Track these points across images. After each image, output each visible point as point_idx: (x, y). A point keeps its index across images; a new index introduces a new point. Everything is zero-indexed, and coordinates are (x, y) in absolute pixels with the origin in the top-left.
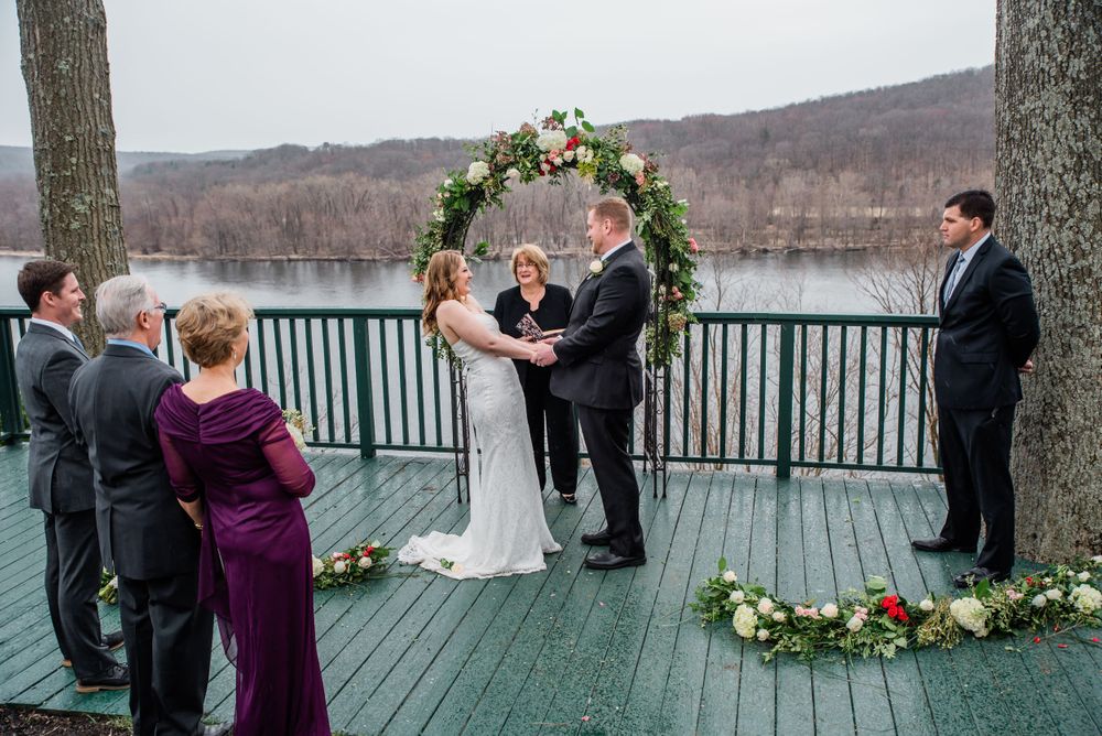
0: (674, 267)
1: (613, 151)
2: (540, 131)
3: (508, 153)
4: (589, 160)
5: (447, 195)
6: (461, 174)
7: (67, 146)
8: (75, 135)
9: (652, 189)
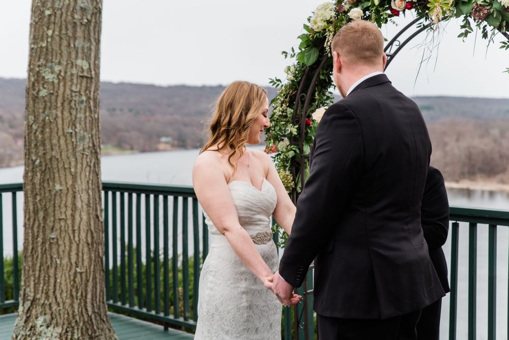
7: (46, 20)
8: (53, 10)
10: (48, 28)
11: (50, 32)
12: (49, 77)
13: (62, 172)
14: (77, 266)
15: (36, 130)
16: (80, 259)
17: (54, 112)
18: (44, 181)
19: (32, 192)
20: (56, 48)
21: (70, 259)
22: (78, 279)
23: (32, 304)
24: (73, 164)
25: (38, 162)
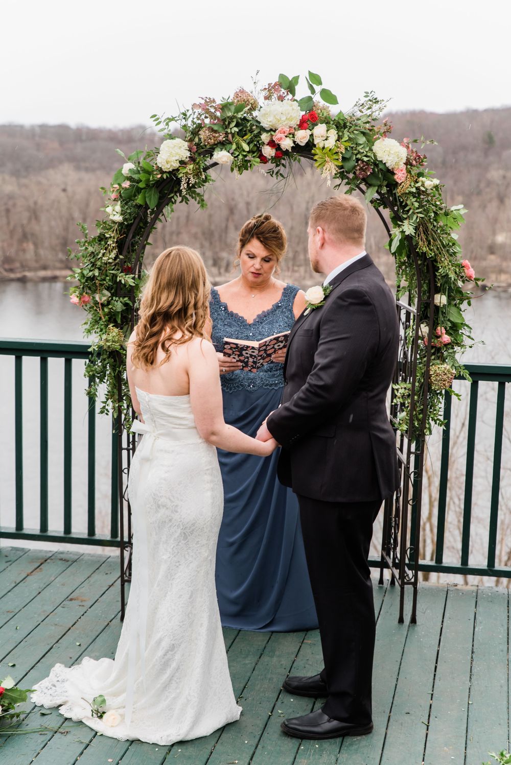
0: (441, 299)
1: (364, 134)
2: (261, 101)
3: (216, 128)
4: (331, 143)
5: (126, 184)
6: (149, 155)
9: (418, 188)
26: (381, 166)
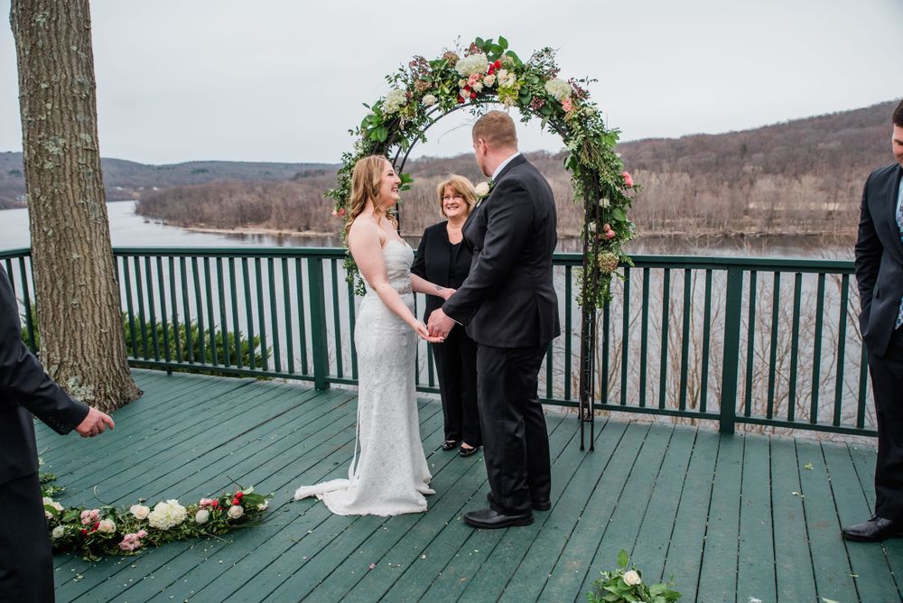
0: (605, 202)
1: (539, 76)
3: (425, 79)
4: (510, 84)
7: (42, 93)
8: (50, 83)
9: (579, 114)
10: (46, 102)
11: (49, 106)
12: (54, 150)
13: (78, 241)
14: (101, 328)
15: (45, 202)
16: (104, 321)
17: (63, 184)
18: (59, 251)
19: (47, 262)
20: (57, 121)
21: (94, 321)
22: (103, 339)
23: (59, 367)
24: (88, 233)
25: (50, 233)
26: (550, 99)
